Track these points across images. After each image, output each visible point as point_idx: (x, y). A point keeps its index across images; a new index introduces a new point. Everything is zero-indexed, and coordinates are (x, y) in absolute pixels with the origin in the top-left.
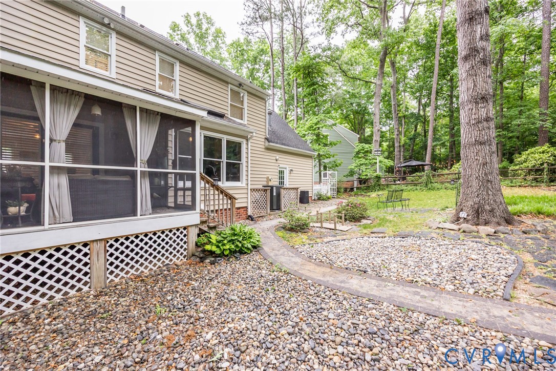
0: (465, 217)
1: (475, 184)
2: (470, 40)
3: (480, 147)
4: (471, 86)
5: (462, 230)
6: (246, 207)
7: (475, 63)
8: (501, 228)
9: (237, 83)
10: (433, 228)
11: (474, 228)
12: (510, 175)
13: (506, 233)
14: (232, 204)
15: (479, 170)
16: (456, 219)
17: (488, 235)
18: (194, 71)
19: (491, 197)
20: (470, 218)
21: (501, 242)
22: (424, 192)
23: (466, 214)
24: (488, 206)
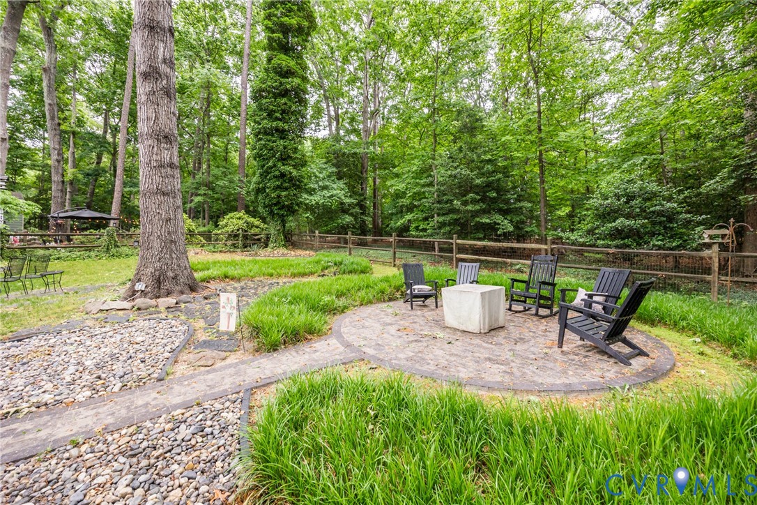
0: (143, 289)
1: (156, 244)
2: (151, 55)
3: (162, 198)
4: (152, 116)
5: (136, 308)
7: (156, 89)
8: (183, 297)
10: (92, 312)
11: (153, 302)
12: (212, 239)
13: (187, 302)
15: (162, 227)
16: (131, 294)
17: (169, 308)
19: (175, 261)
20: (149, 289)
21: (179, 313)
22: (104, 261)
23: (144, 285)
24: (171, 273)
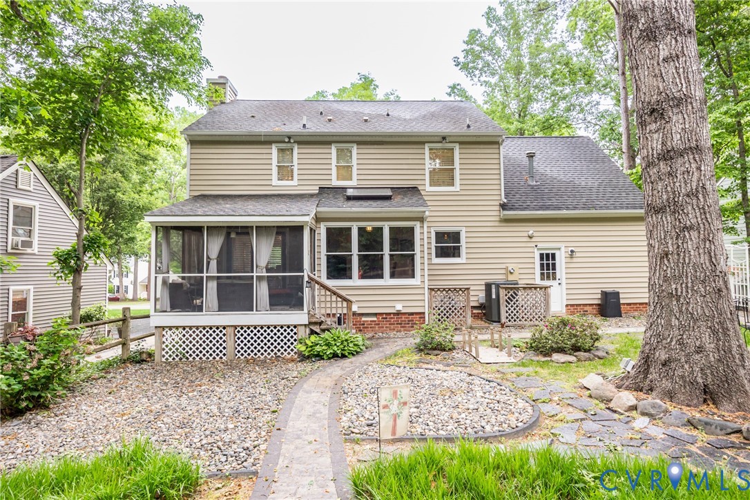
6: (424, 313)
9: (440, 139)
14: (349, 308)
18: (376, 146)
